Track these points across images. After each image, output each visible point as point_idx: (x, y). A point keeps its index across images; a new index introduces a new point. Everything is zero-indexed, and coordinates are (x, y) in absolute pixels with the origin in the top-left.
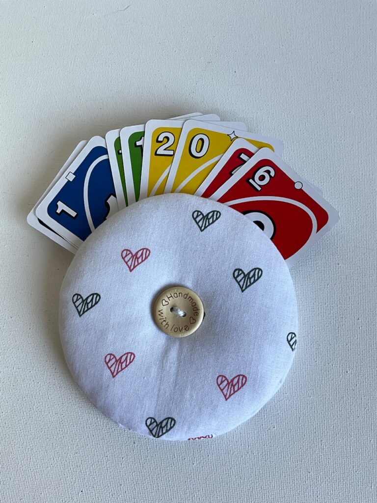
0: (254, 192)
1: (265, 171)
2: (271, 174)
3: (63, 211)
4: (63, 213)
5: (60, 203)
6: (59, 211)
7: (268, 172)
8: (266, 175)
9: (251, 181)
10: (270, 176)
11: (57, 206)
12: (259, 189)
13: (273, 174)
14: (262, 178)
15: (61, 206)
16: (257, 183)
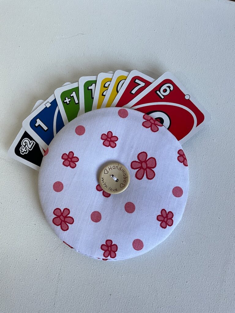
0: (160, 100)
1: (167, 87)
3: (39, 125)
4: (39, 126)
5: (38, 120)
6: (37, 125)
7: (169, 87)
8: (168, 89)
9: (158, 92)
10: (170, 90)
11: (36, 122)
12: (163, 97)
13: (172, 88)
14: (165, 91)
15: (39, 122)
16: (161, 94)
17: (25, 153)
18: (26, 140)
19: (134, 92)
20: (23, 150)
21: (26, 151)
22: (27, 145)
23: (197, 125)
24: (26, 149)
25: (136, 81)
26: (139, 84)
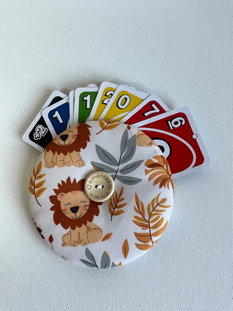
17: (38, 138)
18: (40, 127)
19: (146, 114)
20: (36, 135)
21: (39, 136)
22: (40, 132)
24: (39, 135)
25: (152, 105)
26: (154, 109)
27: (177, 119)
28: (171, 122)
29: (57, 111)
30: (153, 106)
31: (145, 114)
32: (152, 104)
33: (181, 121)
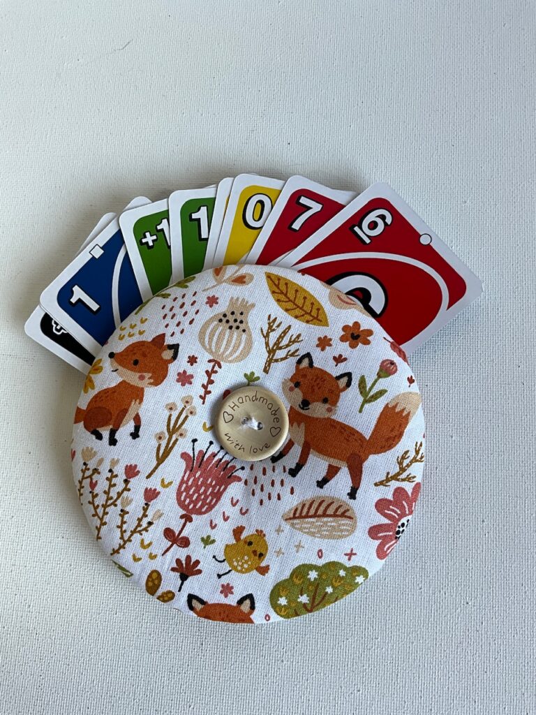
0: (362, 246)
2: (386, 221)
3: (80, 300)
5: (76, 289)
6: (73, 300)
8: (380, 221)
9: (356, 229)
10: (385, 223)
11: (72, 292)
12: (368, 241)
13: (389, 220)
14: (373, 225)
15: (78, 294)
16: (364, 233)
19: (297, 225)
23: (450, 305)
25: (301, 201)
26: (309, 208)
27: (372, 217)
28: (361, 228)
29: (76, 286)
30: (304, 200)
31: (294, 227)
32: (300, 198)
33: (383, 217)
